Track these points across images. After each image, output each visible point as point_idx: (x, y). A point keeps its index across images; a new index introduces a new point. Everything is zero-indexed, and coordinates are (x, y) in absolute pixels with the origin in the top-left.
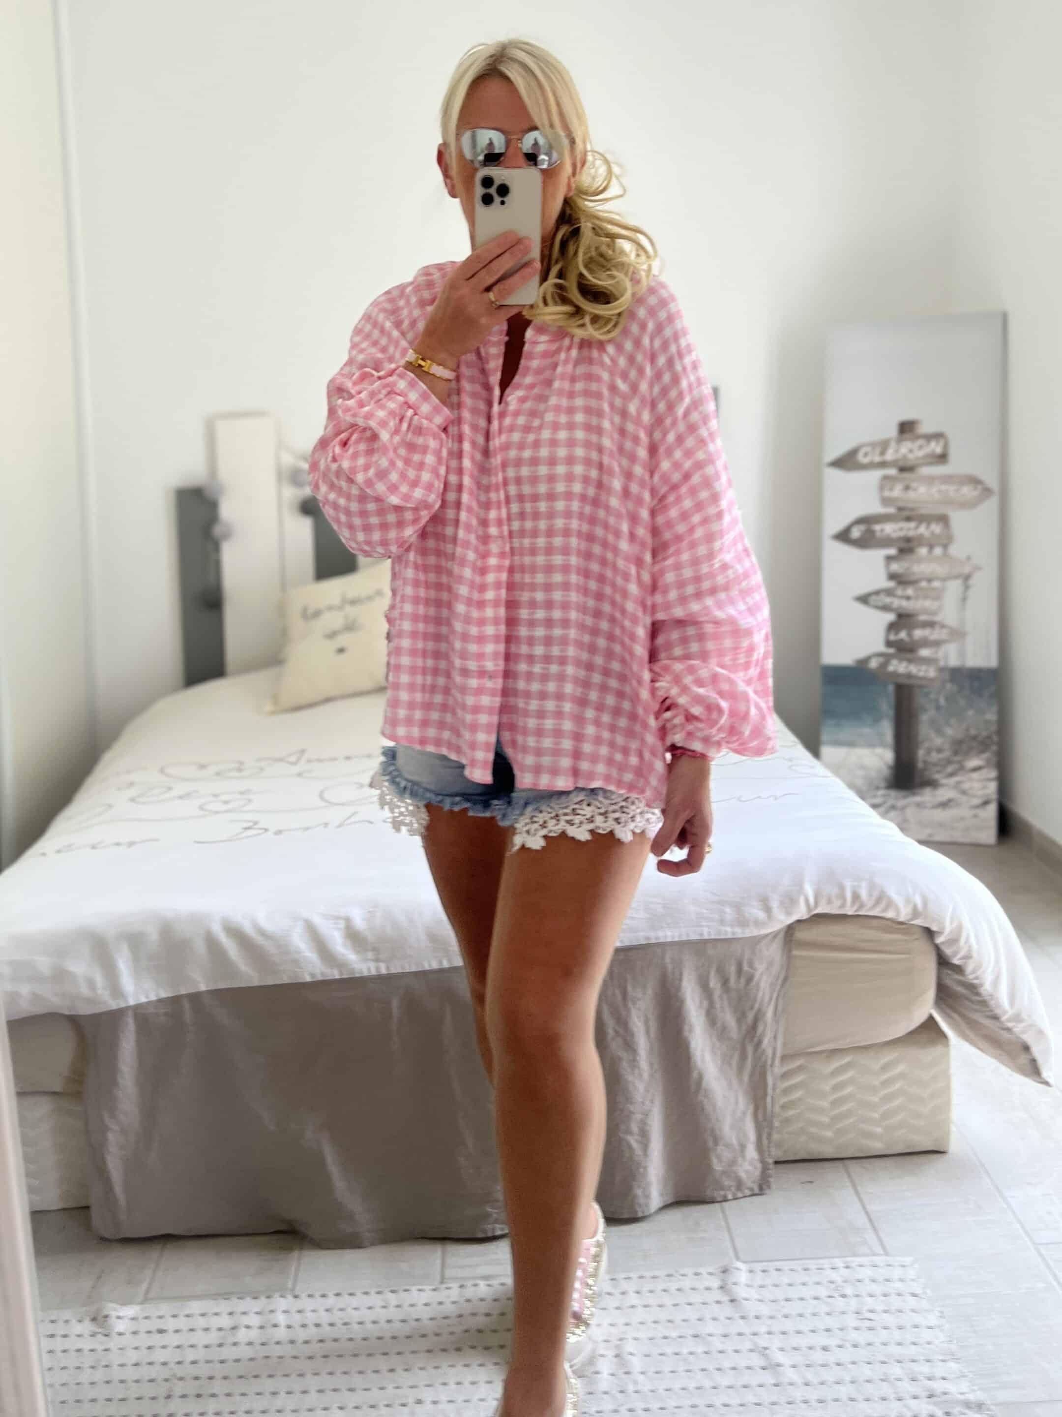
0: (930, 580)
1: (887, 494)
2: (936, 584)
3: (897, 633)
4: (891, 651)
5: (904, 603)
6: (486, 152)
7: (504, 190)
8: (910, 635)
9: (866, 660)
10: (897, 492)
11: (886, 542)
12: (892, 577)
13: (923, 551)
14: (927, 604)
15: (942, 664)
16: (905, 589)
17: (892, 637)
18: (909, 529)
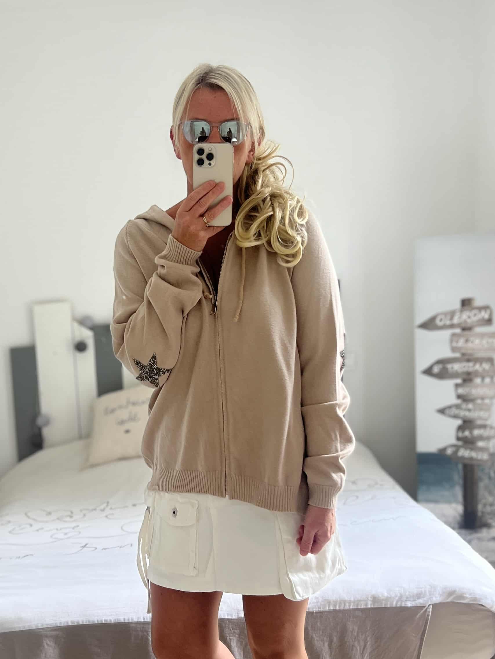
0: (483, 399)
1: (455, 344)
2: (487, 401)
3: (463, 432)
4: (460, 443)
5: (467, 414)
6: (200, 135)
7: (210, 157)
8: (471, 433)
9: (444, 449)
10: (461, 343)
11: (454, 375)
12: (459, 397)
13: (478, 380)
14: (482, 414)
15: (491, 450)
16: (467, 405)
17: (460, 435)
18: (469, 367)
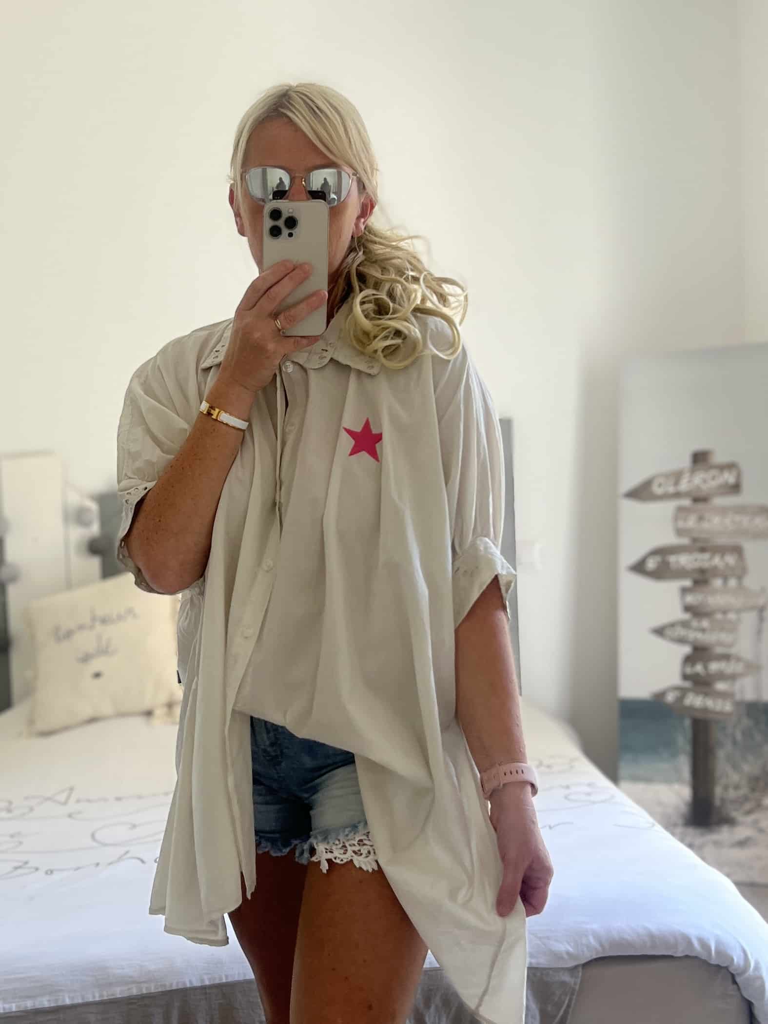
0: (725, 612)
1: (681, 524)
2: (732, 616)
3: (693, 666)
4: (687, 684)
5: (699, 636)
6: (275, 190)
7: (292, 223)
8: (705, 667)
9: (663, 694)
10: (691, 522)
11: (680, 573)
12: (688, 609)
13: (718, 583)
14: (724, 637)
15: (738, 697)
16: (700, 622)
17: (689, 670)
18: (704, 560)
